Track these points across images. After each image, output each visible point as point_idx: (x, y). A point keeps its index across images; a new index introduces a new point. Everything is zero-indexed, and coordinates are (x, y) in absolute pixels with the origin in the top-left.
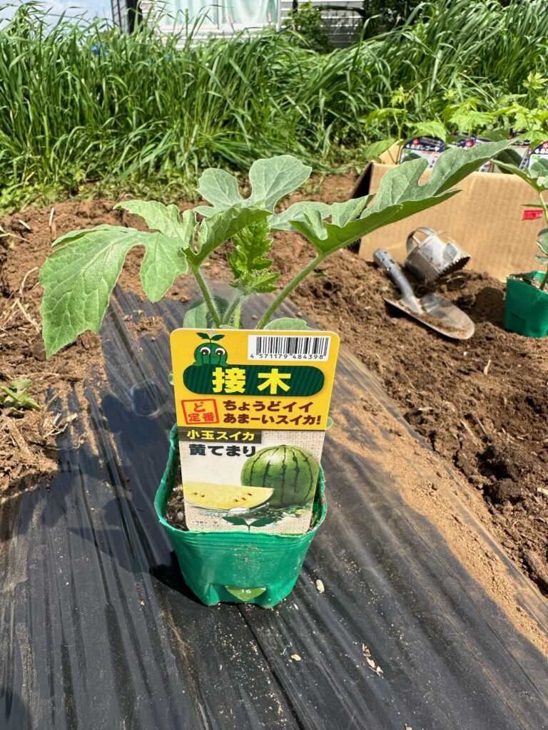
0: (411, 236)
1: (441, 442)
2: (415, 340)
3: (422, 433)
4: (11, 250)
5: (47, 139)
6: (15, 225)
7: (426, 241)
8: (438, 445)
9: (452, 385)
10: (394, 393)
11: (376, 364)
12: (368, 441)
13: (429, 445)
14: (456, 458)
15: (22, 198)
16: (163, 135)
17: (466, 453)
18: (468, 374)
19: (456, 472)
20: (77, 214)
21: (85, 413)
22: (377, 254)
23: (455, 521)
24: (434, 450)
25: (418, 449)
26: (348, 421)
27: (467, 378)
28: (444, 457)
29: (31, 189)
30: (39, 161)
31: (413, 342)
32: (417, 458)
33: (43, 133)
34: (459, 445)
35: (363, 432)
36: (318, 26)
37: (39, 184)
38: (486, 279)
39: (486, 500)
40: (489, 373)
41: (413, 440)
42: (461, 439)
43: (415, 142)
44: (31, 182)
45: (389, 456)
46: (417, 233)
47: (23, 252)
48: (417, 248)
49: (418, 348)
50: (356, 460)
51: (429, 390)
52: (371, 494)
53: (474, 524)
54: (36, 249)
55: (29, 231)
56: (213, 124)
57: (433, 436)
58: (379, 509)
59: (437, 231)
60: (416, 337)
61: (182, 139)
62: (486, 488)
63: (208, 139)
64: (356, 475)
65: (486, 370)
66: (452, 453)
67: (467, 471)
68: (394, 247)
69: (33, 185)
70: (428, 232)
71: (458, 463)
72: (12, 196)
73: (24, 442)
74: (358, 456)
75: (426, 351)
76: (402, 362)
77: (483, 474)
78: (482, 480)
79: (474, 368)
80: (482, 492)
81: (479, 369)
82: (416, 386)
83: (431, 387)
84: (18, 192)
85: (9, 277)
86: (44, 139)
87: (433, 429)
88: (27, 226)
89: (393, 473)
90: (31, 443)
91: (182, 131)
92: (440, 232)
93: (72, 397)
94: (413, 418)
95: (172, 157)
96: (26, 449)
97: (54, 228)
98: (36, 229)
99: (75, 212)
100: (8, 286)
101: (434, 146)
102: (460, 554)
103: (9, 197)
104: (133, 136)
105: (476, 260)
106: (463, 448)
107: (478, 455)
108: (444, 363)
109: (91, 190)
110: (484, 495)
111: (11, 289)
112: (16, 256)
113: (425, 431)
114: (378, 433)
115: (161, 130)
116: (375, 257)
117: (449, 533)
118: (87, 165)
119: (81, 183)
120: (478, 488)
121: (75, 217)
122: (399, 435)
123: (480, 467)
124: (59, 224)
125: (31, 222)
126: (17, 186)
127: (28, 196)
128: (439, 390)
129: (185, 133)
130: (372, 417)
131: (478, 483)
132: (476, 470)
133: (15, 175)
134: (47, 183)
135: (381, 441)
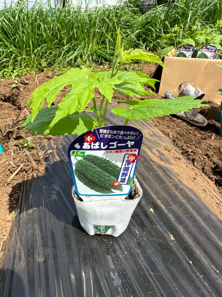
0: (180, 86)
1: (197, 162)
2: (183, 126)
3: (189, 159)
4: (21, 91)
5: (31, 50)
6: (22, 82)
7: (187, 87)
8: (196, 164)
9: (199, 143)
10: (176, 144)
11: (168, 134)
12: (167, 161)
13: (192, 163)
14: (203, 169)
15: (22, 73)
16: (77, 48)
17: (207, 167)
18: (205, 139)
19: (203, 174)
20: (46, 77)
21: (55, 150)
22: (166, 93)
23: (204, 191)
24: (194, 166)
25: (188, 165)
26: (159, 154)
27: (205, 141)
28: (198, 168)
29: (25, 70)
30: (28, 59)
31: (183, 127)
32: (187, 168)
33: (30, 47)
34: (204, 164)
35: (165, 157)
36: (139, 4)
37: (28, 68)
38: (212, 103)
39: (216, 185)
40: (214, 139)
41: (185, 161)
42: (205, 161)
43: (182, 47)
44: (25, 67)
45: (176, 167)
46: (183, 84)
47: (26, 92)
48: (183, 90)
49: (185, 129)
50: (163, 168)
51: (190, 144)
52: (170, 180)
53: (211, 192)
54: (31, 90)
55: (27, 84)
56: (98, 43)
57: (193, 160)
58: (173, 185)
59: (191, 83)
60: (184, 125)
61: (85, 49)
62: (216, 180)
63: (95, 49)
64: (164, 173)
65: (213, 138)
66: (201, 167)
67: (208, 174)
68: (173, 90)
69: (26, 68)
70: (187, 84)
71: (204, 171)
72: (18, 73)
73: (33, 160)
74: (164, 166)
75: (188, 130)
76: (178, 134)
77: (214, 175)
78: (214, 177)
79: (208, 137)
80: (214, 182)
81: (210, 138)
82: (185, 143)
83: (191, 143)
84: (20, 71)
85: (20, 102)
86: (30, 50)
87: (193, 158)
88: (27, 82)
89: (178, 173)
90: (35, 160)
91: (85, 46)
92: (193, 84)
93: (50, 145)
94: (185, 154)
95: (81, 57)
96: (34, 163)
97: (38, 82)
98: (30, 83)
99: (46, 76)
100: (20, 105)
101: (190, 49)
102: (207, 203)
103: (17, 73)
104: (65, 48)
105: (207, 96)
106: (206, 165)
107: (212, 168)
108: (195, 135)
109: (49, 70)
110: (215, 183)
111: (21, 106)
112: (23, 93)
113: (190, 159)
114: (171, 158)
115: (77, 46)
116: (165, 95)
117: (202, 195)
118: (47, 60)
119: (45, 67)
120: (212, 180)
121: (46, 78)
122: (180, 160)
123: (213, 173)
124: (40, 81)
125: (28, 80)
126: (20, 69)
127: (24, 73)
128: (194, 144)
129: (86, 46)
130: (168, 152)
131: (212, 178)
132: (211, 174)
133: (19, 64)
134: (31, 68)
135: (172, 161)
